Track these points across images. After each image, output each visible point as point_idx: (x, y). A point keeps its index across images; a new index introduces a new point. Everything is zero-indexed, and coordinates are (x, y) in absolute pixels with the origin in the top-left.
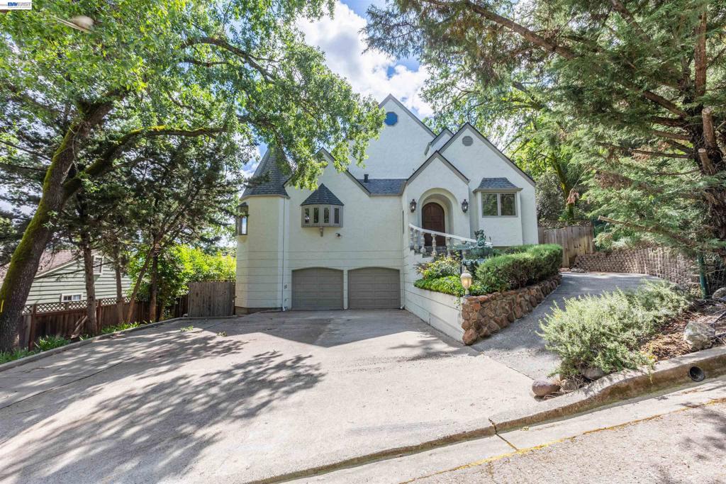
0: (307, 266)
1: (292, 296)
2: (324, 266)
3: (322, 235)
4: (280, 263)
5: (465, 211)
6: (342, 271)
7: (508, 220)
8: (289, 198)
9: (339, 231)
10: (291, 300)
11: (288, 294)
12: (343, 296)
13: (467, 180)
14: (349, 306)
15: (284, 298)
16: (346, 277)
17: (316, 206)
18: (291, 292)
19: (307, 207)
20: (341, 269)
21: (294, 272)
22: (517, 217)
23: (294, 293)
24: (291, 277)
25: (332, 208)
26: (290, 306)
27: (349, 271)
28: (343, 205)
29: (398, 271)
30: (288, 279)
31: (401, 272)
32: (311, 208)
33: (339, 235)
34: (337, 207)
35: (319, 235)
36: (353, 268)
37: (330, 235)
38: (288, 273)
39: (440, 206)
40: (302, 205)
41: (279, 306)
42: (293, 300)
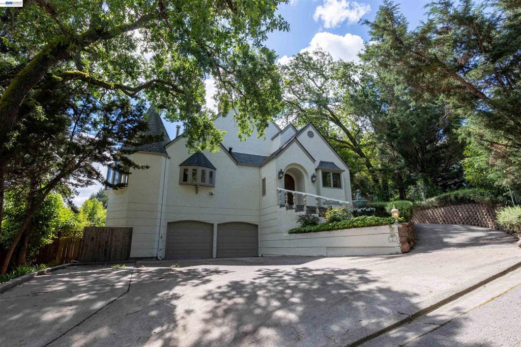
0: (182, 219)
1: (166, 246)
2: (197, 219)
3: (197, 193)
4: (159, 214)
5: (313, 182)
6: (213, 225)
7: (336, 190)
8: (169, 158)
9: (212, 190)
10: (164, 250)
11: (162, 245)
12: (212, 246)
13: (314, 160)
14: (217, 256)
15: (160, 247)
16: (215, 229)
17: (194, 167)
18: (165, 243)
19: (186, 167)
20: (212, 222)
21: (169, 224)
22: (342, 189)
23: (168, 243)
24: (166, 228)
25: (208, 170)
26: (163, 256)
27: (218, 225)
28: (215, 169)
29: (257, 226)
30: (164, 231)
31: (259, 226)
32: (190, 169)
33: (212, 194)
34: (211, 170)
35: (194, 193)
36: (222, 222)
37: (203, 193)
38: (164, 224)
39: (292, 177)
40: (181, 165)
41: (155, 256)
42: (167, 250)
